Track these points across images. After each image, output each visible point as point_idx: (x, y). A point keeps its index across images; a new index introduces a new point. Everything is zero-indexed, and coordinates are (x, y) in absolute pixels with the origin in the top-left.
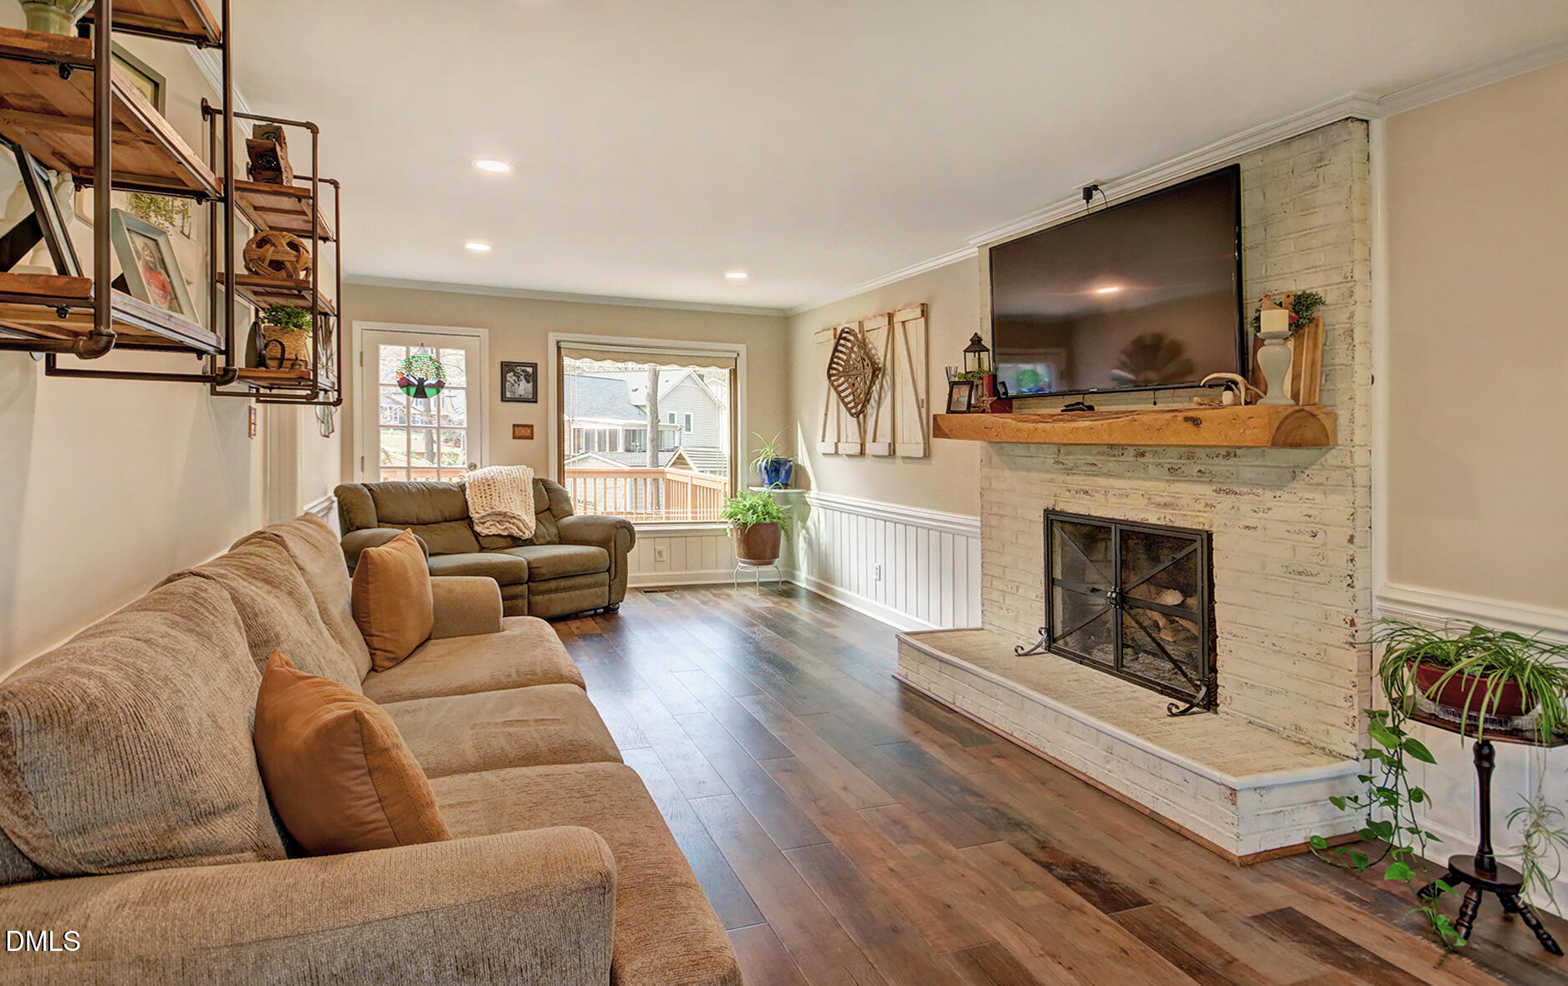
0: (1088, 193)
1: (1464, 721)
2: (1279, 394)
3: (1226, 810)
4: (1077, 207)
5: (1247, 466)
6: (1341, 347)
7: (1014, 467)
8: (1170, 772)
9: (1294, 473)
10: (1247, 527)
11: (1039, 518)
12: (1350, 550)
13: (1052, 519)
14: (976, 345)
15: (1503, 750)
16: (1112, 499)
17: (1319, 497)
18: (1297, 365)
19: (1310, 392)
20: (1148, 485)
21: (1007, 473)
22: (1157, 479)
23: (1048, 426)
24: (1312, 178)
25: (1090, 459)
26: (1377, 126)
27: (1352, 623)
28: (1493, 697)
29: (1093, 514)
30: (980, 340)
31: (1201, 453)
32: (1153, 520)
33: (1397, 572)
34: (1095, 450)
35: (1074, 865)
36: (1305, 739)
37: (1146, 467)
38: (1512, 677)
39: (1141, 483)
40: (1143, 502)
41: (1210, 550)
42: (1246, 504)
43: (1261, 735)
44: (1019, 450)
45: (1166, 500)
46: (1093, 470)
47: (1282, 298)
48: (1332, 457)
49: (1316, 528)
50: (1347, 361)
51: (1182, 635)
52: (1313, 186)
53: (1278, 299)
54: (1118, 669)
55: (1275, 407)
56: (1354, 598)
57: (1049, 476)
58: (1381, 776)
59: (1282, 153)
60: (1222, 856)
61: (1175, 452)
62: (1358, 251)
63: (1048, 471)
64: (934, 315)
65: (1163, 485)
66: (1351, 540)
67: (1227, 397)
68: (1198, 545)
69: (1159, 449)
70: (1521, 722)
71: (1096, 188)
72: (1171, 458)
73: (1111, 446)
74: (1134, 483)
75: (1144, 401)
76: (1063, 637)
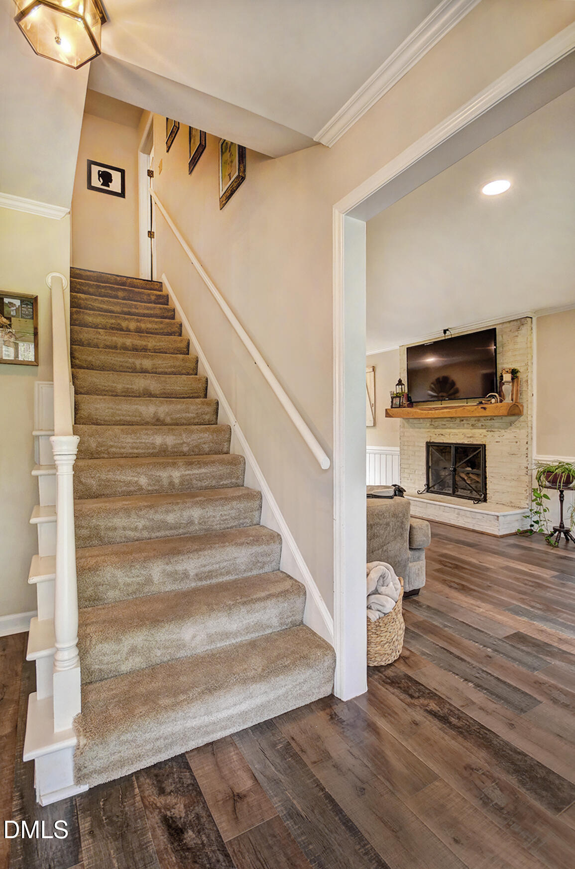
0: (445, 331)
1: (557, 487)
2: (508, 400)
3: (496, 523)
4: (441, 336)
5: (496, 423)
6: (525, 385)
7: (414, 427)
8: (479, 516)
9: (511, 424)
10: (497, 442)
11: (424, 445)
12: (527, 446)
13: (429, 445)
14: (400, 383)
15: (565, 493)
16: (452, 436)
17: (518, 431)
18: (512, 391)
19: (516, 399)
20: (465, 431)
21: (411, 430)
22: (467, 428)
23: (433, 412)
24: (516, 334)
25: (444, 423)
26: (534, 319)
27: (527, 468)
28: (564, 479)
29: (445, 442)
30: (401, 381)
31: (482, 419)
32: (466, 442)
33: (539, 452)
34: (445, 420)
35: (456, 540)
36: (513, 505)
37: (464, 424)
38: (569, 473)
39: (461, 430)
40: (463, 436)
41: (485, 450)
42: (496, 434)
43: (501, 506)
44: (415, 421)
45: (471, 435)
46: (444, 427)
47: (508, 370)
48: (522, 418)
49: (517, 440)
50: (526, 389)
51: (473, 481)
52: (517, 336)
53: (506, 370)
54: (453, 494)
55: (508, 403)
56: (528, 461)
57: (428, 430)
58: (535, 507)
59: (508, 325)
60: (495, 536)
61: (474, 419)
62: (529, 356)
63: (428, 428)
64: (378, 371)
65: (469, 430)
66: (527, 443)
67: (493, 401)
68: (481, 449)
69: (467, 418)
70: (571, 485)
71: (447, 330)
72: (472, 421)
73: (451, 418)
74: (459, 430)
75: (463, 403)
76: (433, 486)
